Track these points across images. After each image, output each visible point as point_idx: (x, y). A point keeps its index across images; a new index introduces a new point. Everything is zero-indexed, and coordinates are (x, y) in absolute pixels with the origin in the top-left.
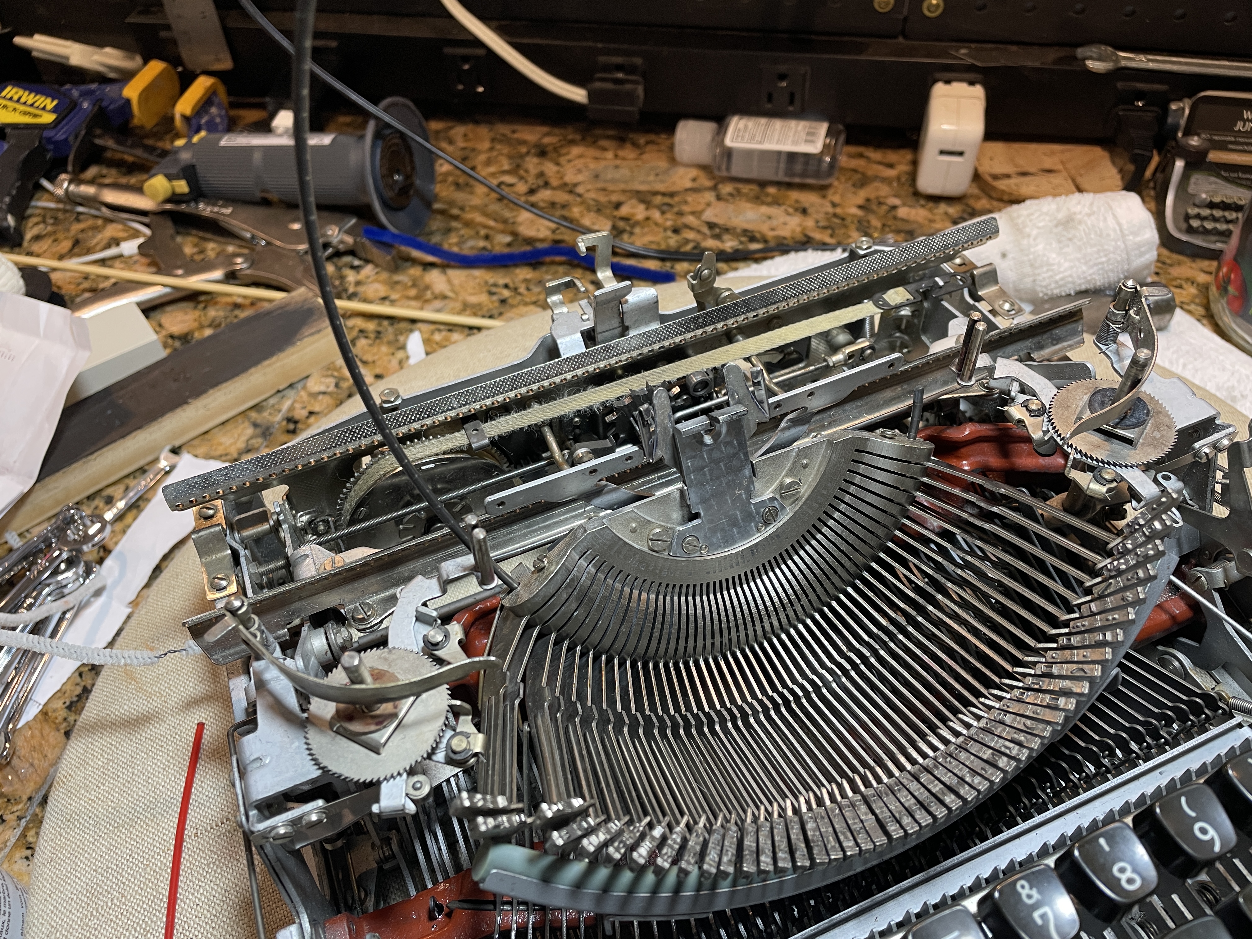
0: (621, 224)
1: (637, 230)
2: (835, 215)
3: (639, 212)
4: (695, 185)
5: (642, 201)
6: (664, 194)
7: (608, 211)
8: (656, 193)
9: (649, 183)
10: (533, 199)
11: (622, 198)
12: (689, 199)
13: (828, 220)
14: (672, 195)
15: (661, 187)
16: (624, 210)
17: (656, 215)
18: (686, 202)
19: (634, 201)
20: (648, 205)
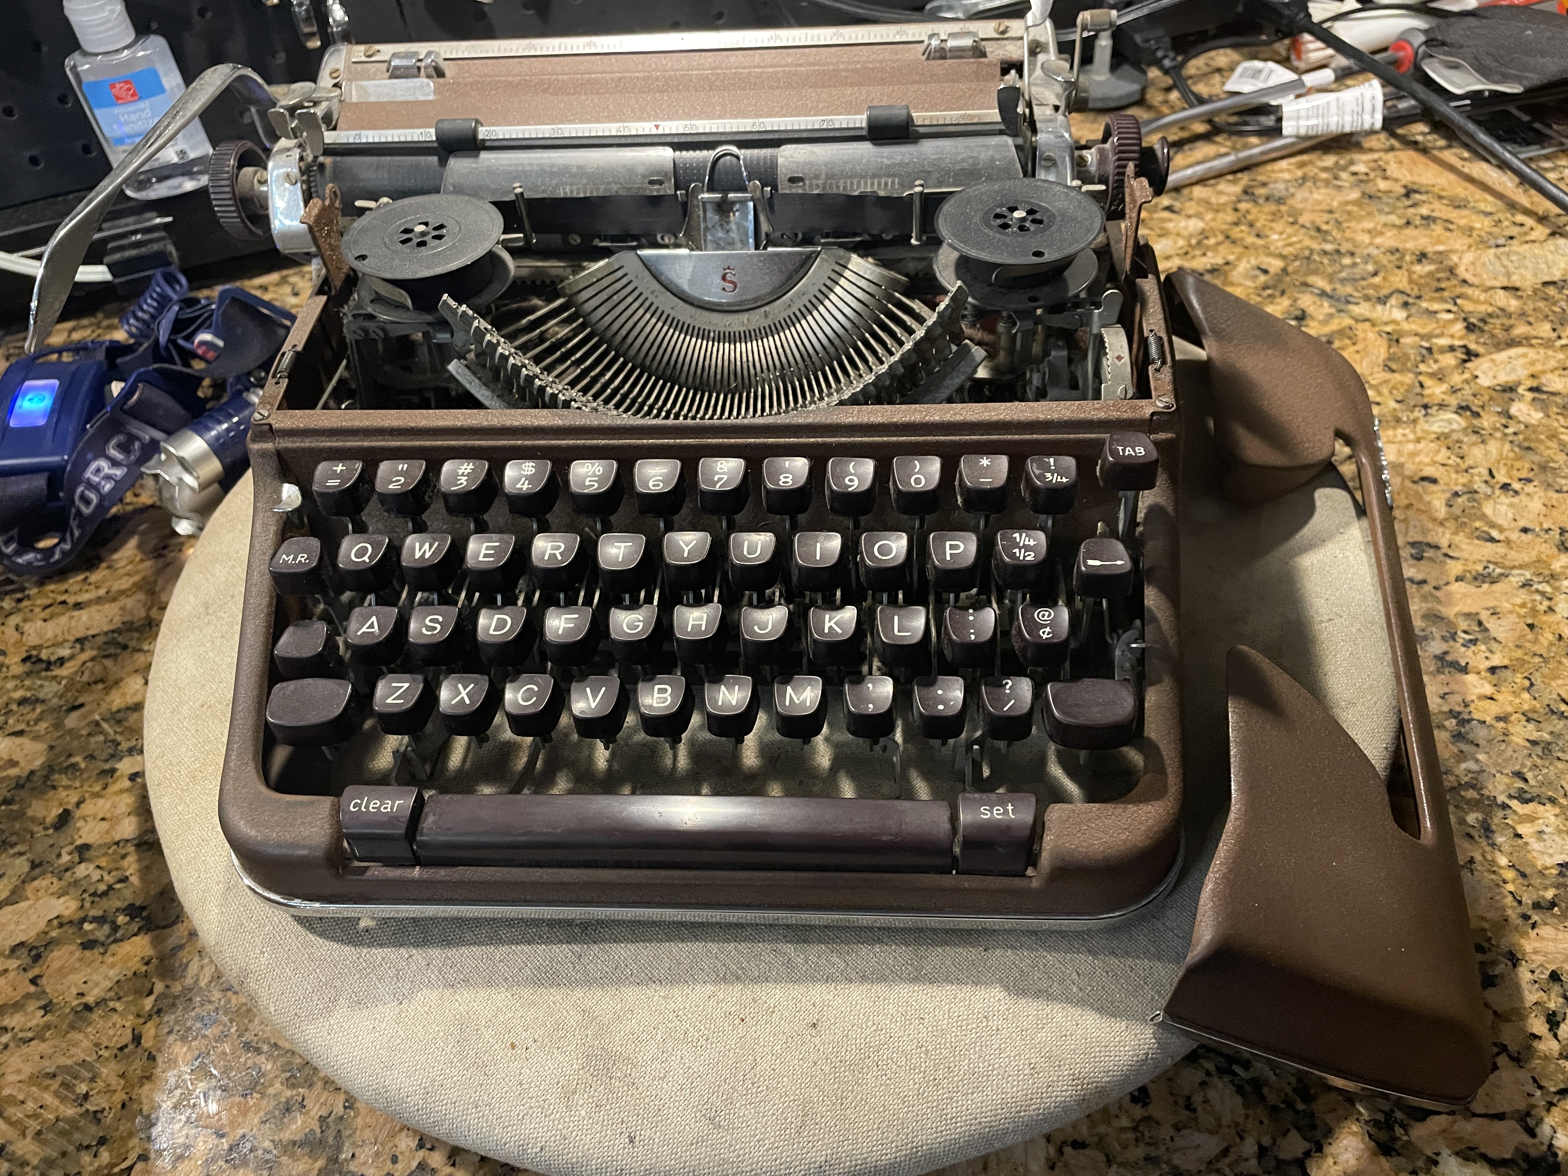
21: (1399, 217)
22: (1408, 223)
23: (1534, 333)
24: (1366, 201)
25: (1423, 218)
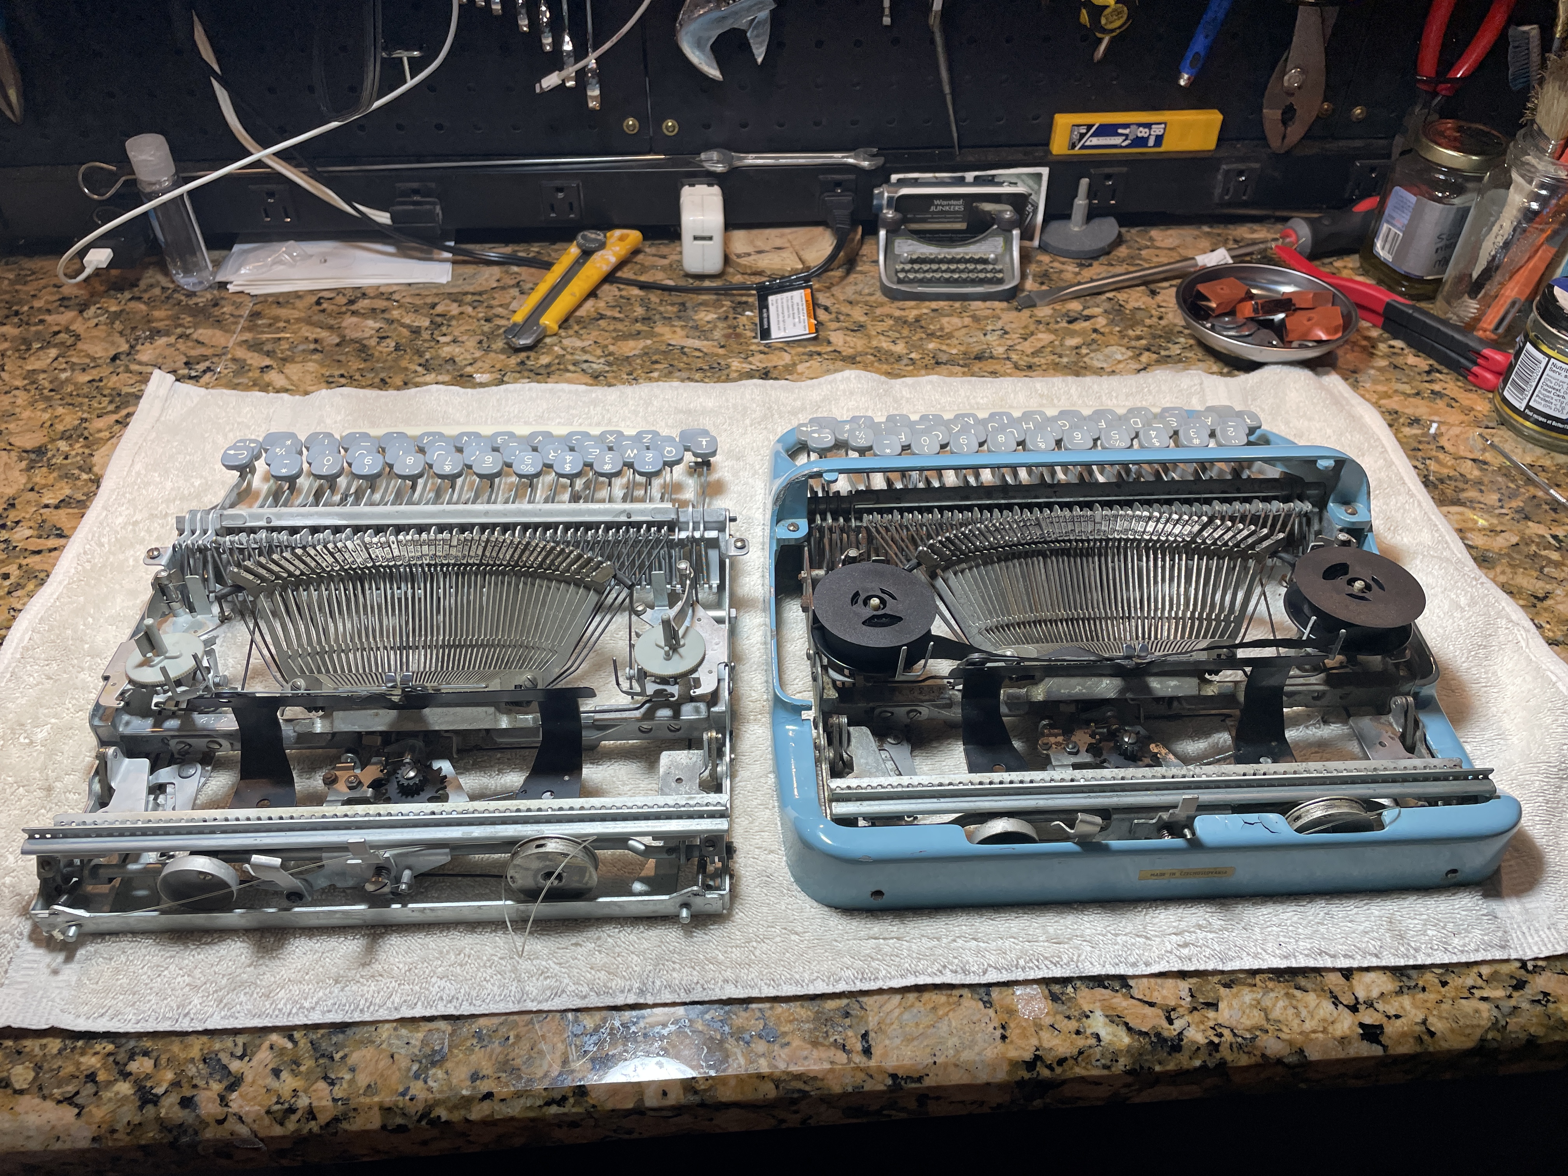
0: (439, 320)
1: (454, 323)
2: (621, 297)
3: (454, 309)
4: (501, 284)
5: (455, 301)
6: (473, 294)
7: (424, 311)
8: (466, 293)
9: (459, 286)
10: (354, 308)
11: (437, 300)
12: (496, 295)
13: (616, 301)
14: (480, 294)
15: (471, 289)
16: (439, 309)
17: (469, 310)
18: (494, 298)
19: (447, 301)
20: (461, 303)
21: (1412, 388)
22: (1418, 394)
23: (1482, 499)
24: (1392, 370)
25: (1433, 392)
